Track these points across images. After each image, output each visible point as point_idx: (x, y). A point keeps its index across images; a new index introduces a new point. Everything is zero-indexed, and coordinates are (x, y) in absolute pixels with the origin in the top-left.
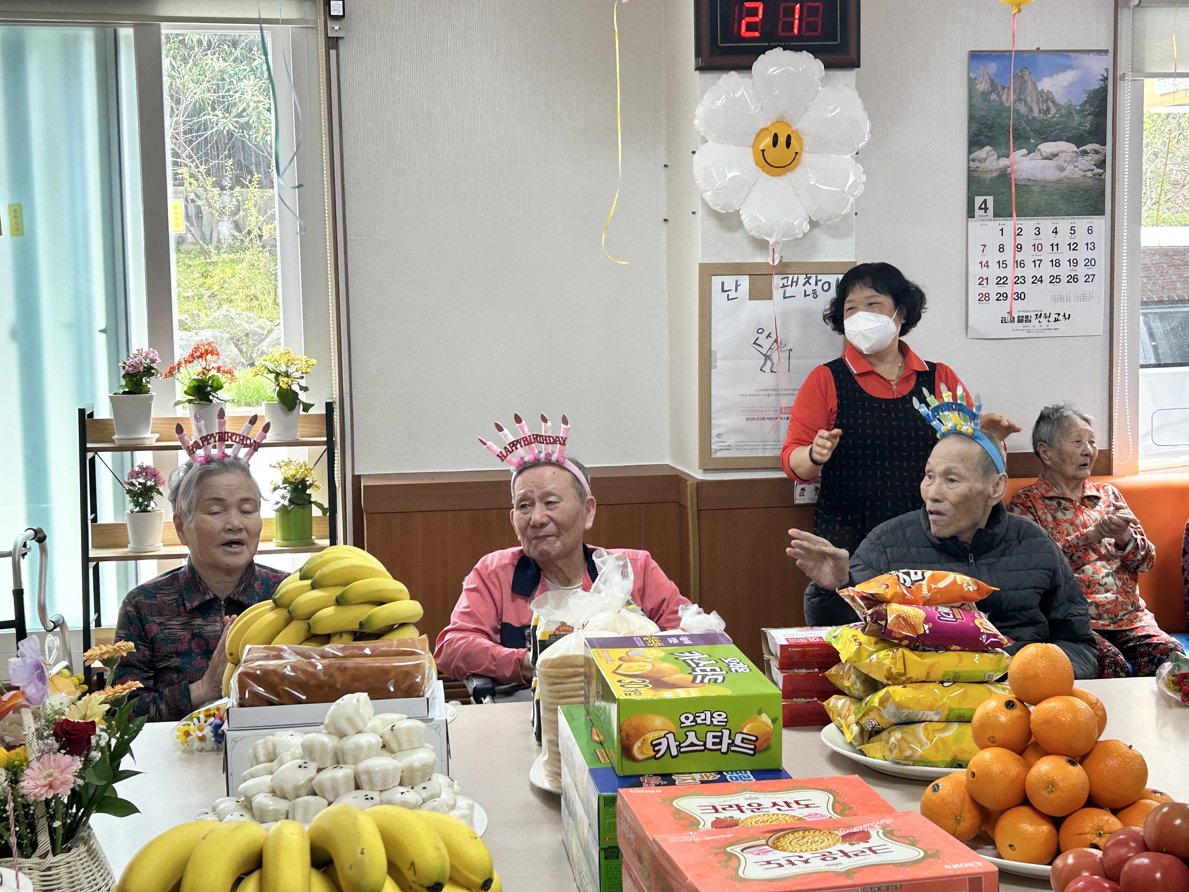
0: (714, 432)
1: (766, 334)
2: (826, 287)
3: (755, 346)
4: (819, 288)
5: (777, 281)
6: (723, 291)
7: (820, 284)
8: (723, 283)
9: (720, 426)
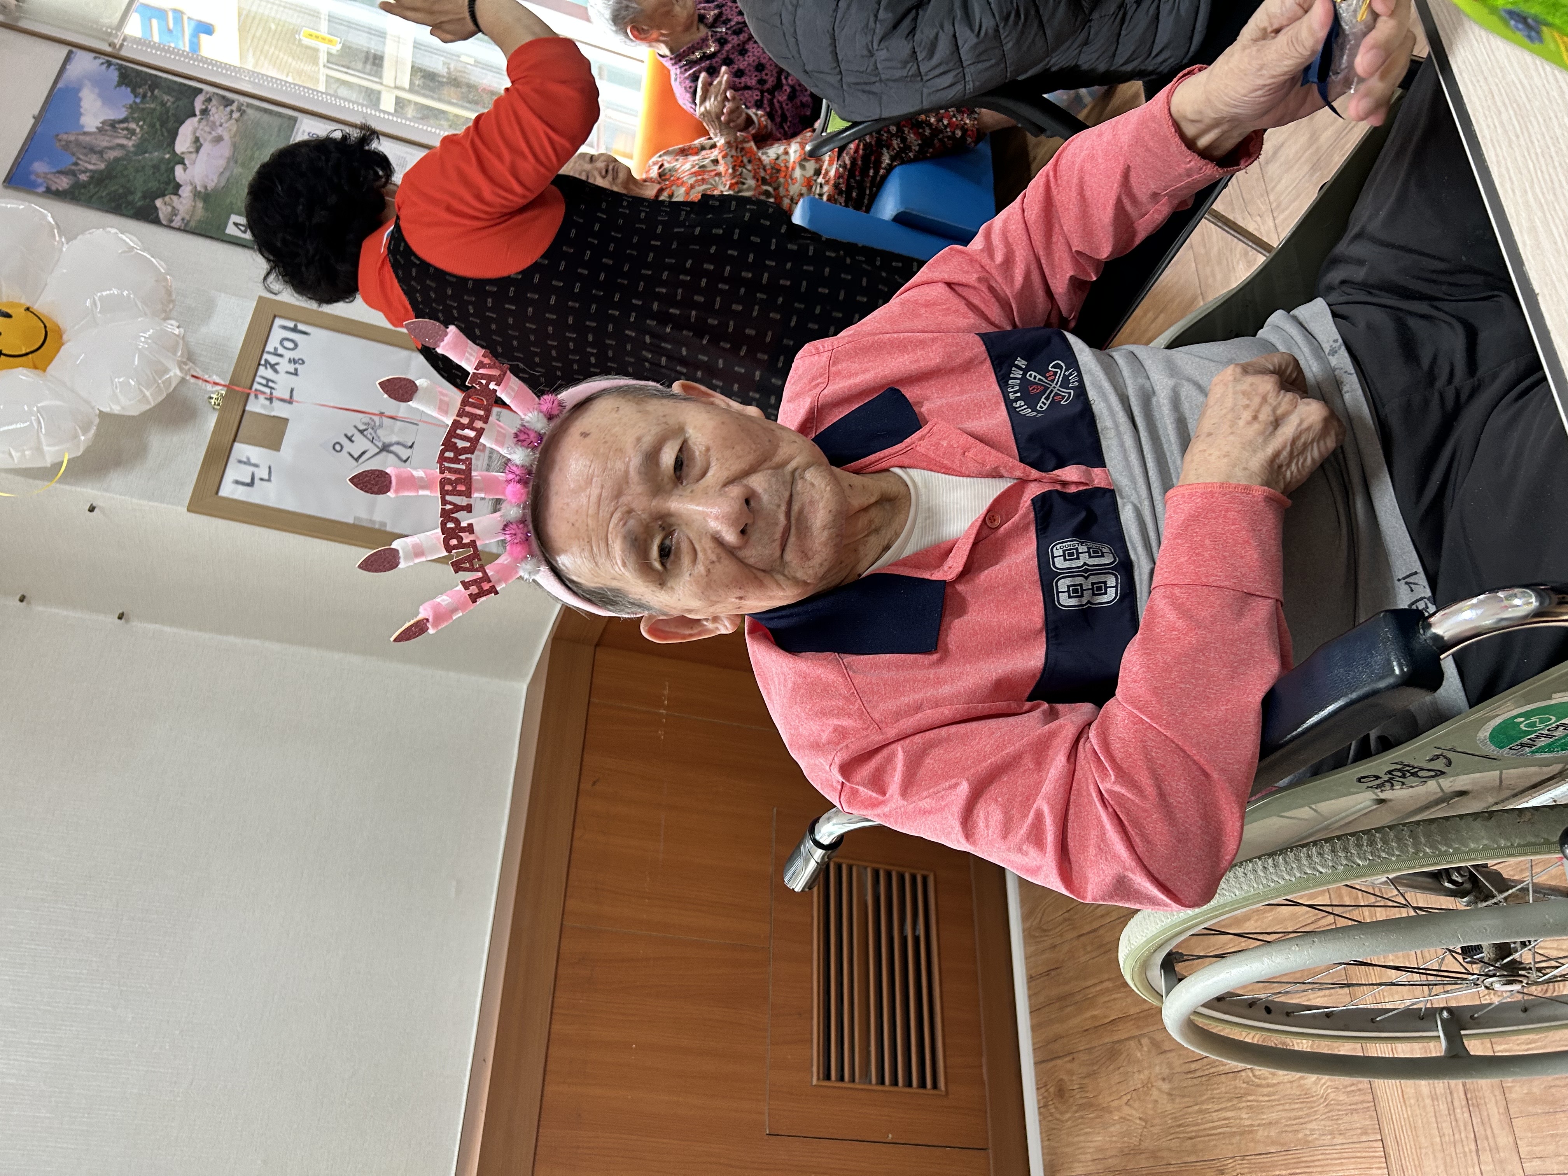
1: (345, 442)
2: (290, 345)
3: (361, 460)
4: (288, 355)
6: (251, 484)
7: (281, 351)
8: (237, 482)
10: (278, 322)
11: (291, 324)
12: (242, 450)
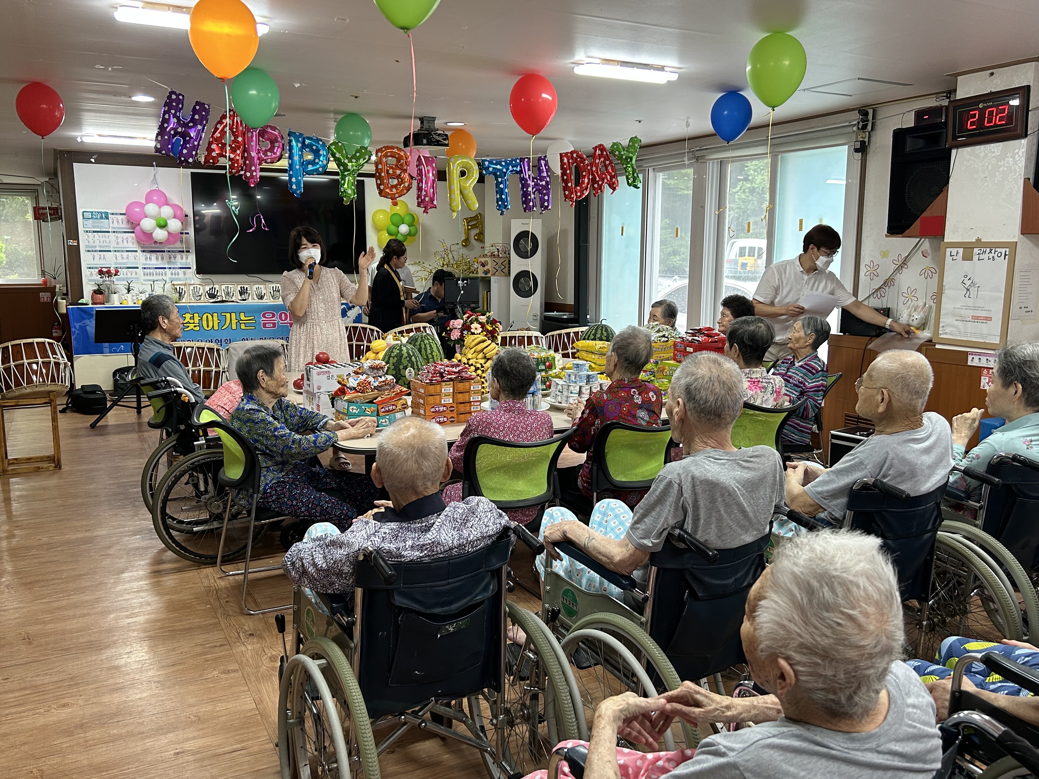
0: (941, 325)
1: (968, 278)
2: (1000, 255)
3: (963, 284)
5: (976, 251)
6: (951, 256)
7: (997, 253)
8: (951, 252)
9: (943, 322)
10: (1007, 250)
11: (1007, 253)
12: (961, 251)
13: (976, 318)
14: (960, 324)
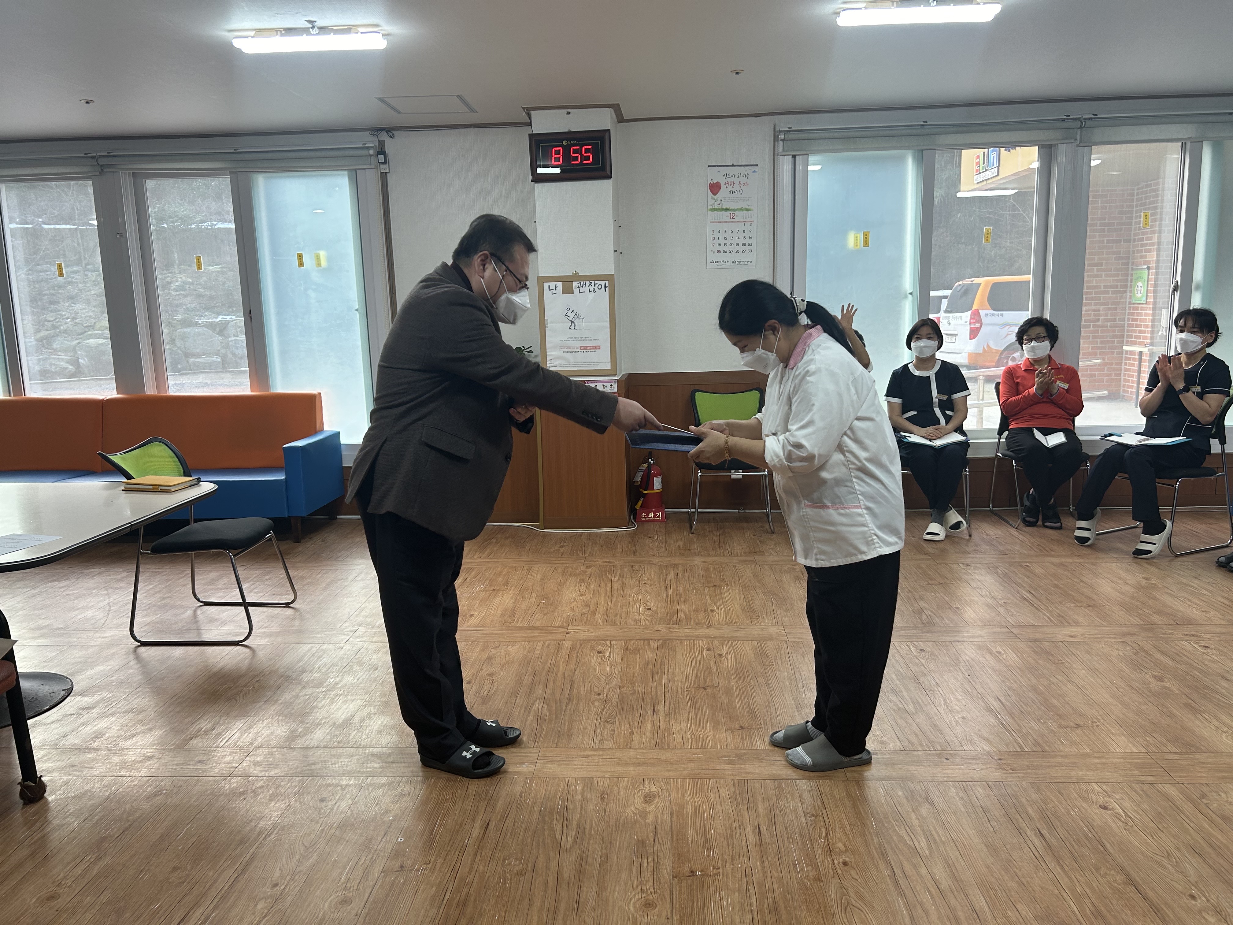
0: (548, 359)
1: (571, 310)
2: (600, 287)
3: (566, 316)
4: (596, 288)
5: (575, 284)
6: (549, 290)
7: (596, 285)
8: (549, 286)
9: (550, 355)
10: (607, 282)
11: (607, 285)
12: (560, 285)
13: (584, 349)
14: (568, 356)
